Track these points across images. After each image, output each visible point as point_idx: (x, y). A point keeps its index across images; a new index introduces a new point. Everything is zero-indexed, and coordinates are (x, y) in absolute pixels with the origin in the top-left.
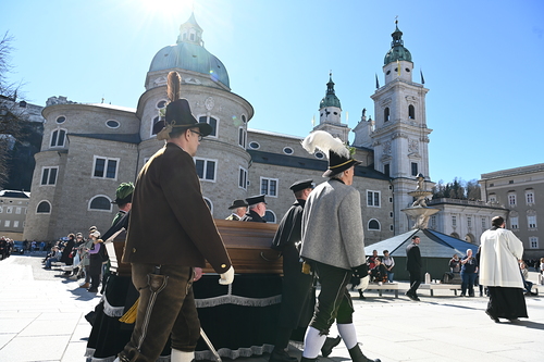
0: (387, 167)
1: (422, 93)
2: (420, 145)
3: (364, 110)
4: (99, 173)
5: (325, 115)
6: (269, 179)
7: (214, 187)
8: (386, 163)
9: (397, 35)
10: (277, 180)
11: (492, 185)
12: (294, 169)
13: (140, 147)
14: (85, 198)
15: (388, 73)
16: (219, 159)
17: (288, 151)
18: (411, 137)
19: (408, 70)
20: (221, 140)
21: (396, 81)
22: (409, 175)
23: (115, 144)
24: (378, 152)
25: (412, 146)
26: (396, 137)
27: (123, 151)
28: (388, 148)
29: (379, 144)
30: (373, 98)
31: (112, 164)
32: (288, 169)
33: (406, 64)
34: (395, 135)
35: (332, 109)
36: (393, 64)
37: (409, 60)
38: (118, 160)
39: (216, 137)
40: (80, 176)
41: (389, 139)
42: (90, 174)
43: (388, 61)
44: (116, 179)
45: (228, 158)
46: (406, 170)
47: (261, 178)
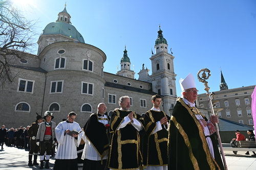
0: (159, 91)
1: (172, 58)
2: (173, 81)
3: (143, 65)
4: (22, 89)
5: (123, 66)
6: (112, 95)
7: (92, 98)
8: (159, 88)
9: (160, 32)
10: (115, 95)
11: (201, 99)
12: (123, 90)
13: (47, 75)
14: (13, 104)
15: (158, 48)
16: (94, 83)
17: (115, 81)
18: (169, 77)
19: (166, 48)
20: (95, 73)
21: (162, 52)
22: (169, 95)
23: (32, 72)
24: (154, 84)
25: (170, 81)
26: (163, 77)
27: (37, 77)
28: (159, 82)
29: (154, 80)
30: (151, 59)
31: (30, 84)
32: (120, 90)
33: (165, 45)
34: (163, 76)
35: (127, 63)
36: (160, 44)
37: (166, 43)
38: (34, 82)
39: (92, 72)
40: (10, 90)
41: (160, 78)
42: (16, 89)
43: (157, 43)
44: (32, 93)
45: (99, 83)
46: (168, 92)
47: (109, 94)
